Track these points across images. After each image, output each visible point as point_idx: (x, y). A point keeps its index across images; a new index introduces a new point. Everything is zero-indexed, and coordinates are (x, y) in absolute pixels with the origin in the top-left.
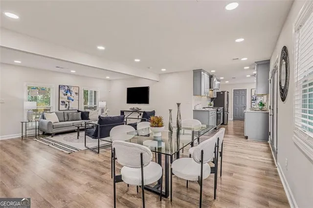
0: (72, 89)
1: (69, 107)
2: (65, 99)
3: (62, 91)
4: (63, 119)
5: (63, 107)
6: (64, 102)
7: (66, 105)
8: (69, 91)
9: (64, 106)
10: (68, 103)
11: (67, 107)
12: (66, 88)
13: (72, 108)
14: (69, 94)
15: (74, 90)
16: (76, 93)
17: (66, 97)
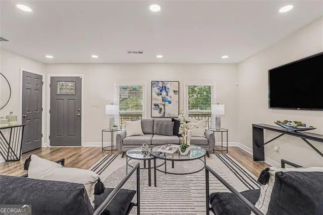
0: (168, 86)
1: (164, 113)
2: (158, 100)
3: (156, 90)
4: (150, 130)
5: (156, 113)
6: (158, 105)
7: (161, 109)
8: (164, 88)
9: (157, 111)
10: (162, 107)
11: (162, 112)
12: (161, 85)
13: (169, 114)
14: (164, 93)
15: (171, 87)
16: (174, 92)
17: (160, 97)
